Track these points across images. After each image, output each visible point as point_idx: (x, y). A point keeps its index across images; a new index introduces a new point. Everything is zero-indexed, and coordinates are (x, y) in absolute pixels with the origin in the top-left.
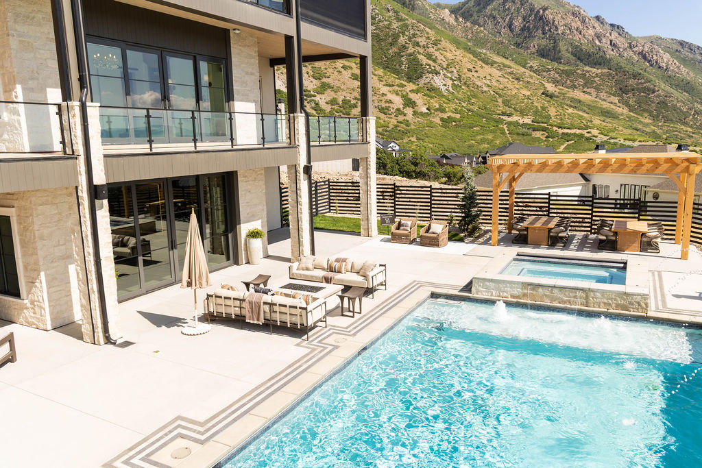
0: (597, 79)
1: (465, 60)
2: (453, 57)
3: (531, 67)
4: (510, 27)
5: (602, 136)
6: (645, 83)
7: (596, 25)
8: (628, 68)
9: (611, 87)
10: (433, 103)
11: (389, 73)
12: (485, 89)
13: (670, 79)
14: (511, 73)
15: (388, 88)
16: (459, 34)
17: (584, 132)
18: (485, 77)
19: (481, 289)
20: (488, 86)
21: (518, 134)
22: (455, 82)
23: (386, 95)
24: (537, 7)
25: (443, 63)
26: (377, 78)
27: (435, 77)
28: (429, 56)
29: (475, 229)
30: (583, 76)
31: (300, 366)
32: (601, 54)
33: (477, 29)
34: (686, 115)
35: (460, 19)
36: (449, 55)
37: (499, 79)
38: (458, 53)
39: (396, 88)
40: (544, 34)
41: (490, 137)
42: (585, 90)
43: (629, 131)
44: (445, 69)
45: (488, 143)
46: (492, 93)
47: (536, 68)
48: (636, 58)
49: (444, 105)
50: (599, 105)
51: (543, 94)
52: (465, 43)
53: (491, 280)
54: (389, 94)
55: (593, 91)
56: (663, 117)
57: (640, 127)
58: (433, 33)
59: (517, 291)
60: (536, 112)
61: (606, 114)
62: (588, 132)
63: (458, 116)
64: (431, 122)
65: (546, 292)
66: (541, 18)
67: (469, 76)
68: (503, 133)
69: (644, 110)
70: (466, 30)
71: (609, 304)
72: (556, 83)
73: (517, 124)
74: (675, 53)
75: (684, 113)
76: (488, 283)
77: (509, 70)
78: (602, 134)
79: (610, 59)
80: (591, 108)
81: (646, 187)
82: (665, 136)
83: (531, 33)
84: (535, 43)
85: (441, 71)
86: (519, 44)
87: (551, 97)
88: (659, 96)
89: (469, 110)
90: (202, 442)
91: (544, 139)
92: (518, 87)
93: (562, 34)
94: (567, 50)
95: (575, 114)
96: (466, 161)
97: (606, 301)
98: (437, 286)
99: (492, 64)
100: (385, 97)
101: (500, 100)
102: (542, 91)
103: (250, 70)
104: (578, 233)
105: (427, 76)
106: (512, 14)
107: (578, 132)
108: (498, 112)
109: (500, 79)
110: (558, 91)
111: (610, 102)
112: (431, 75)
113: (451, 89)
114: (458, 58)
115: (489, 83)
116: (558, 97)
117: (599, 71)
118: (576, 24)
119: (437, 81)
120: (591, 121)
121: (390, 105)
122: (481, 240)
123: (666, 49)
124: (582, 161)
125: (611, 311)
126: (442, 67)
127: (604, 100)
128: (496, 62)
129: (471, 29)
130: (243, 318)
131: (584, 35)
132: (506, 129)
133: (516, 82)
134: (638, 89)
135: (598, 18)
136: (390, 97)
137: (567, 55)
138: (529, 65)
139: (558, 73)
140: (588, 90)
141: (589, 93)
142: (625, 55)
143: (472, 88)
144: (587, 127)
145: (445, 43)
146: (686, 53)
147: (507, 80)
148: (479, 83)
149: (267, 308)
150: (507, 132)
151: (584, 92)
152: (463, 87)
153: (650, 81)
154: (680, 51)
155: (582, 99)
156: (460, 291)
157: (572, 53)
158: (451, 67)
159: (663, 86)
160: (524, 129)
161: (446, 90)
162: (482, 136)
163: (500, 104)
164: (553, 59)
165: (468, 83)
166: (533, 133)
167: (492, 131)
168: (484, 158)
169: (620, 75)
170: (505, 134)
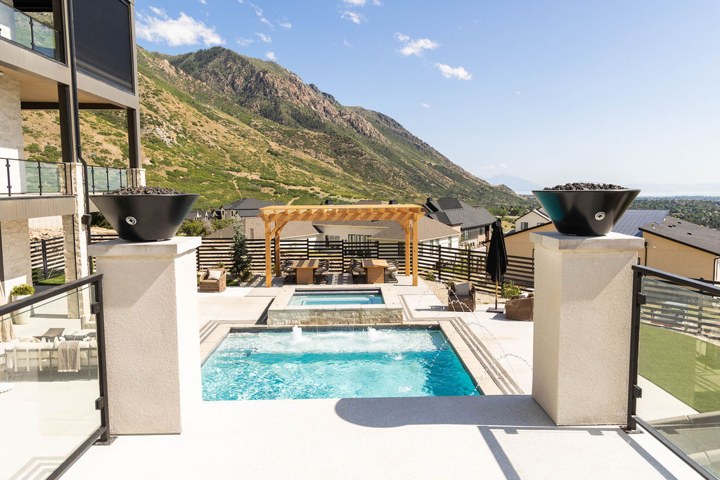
0: (315, 141)
1: (189, 114)
2: (177, 110)
3: (255, 125)
4: (233, 85)
5: (324, 193)
6: (354, 147)
7: (311, 92)
8: (340, 133)
9: (328, 149)
10: (156, 155)
11: (104, 121)
12: (212, 144)
13: (373, 145)
14: (236, 130)
15: (103, 137)
16: (181, 86)
17: (308, 189)
18: (211, 132)
19: (275, 320)
20: (215, 141)
21: (248, 189)
22: (180, 135)
23: (101, 144)
24: (257, 69)
25: (166, 115)
26: (89, 125)
27: (157, 129)
28: (150, 107)
29: (247, 275)
30: (303, 137)
32: (316, 118)
33: (200, 84)
34: (387, 176)
35: (182, 72)
36: (171, 106)
37: (225, 135)
38: (181, 106)
39: (113, 137)
40: (265, 95)
41: (220, 192)
42: (306, 150)
43: (345, 189)
44: (169, 121)
45: (218, 198)
46: (220, 148)
47: (260, 127)
48: (346, 124)
49: (170, 158)
50: (318, 165)
51: (268, 151)
52: (188, 97)
53: (284, 311)
54: (104, 143)
55: (312, 151)
56: (371, 177)
57: (353, 185)
58: (153, 83)
59: (306, 318)
60: (263, 169)
61: (325, 173)
62: (311, 189)
63: (185, 170)
64: (156, 175)
65: (329, 315)
66: (262, 80)
67: (194, 130)
68: (233, 188)
69: (356, 171)
70: (188, 83)
71: (376, 320)
72: (279, 142)
73: (246, 179)
74: (375, 123)
75: (386, 174)
76: (281, 314)
77: (234, 127)
78: (323, 191)
79: (325, 124)
80: (312, 167)
81: (368, 236)
82: (373, 194)
83: (253, 93)
84: (257, 104)
85: (164, 123)
86: (242, 103)
87: (276, 155)
88: (366, 159)
89: (197, 165)
91: (273, 195)
92: (244, 144)
93: (282, 97)
94: (287, 112)
95: (299, 172)
96: (198, 216)
97: (373, 317)
98: (234, 322)
99: (217, 119)
100: (100, 146)
101: (228, 156)
102: (267, 149)
103: (12, 115)
104: (334, 273)
105: (148, 126)
106: (234, 73)
107: (303, 188)
108: (226, 167)
109: (227, 135)
110: (282, 150)
111: (327, 162)
112: (152, 126)
113: (176, 143)
114: (182, 111)
115: (216, 139)
116: (281, 155)
117: (317, 134)
118: (294, 89)
119: (160, 133)
120: (313, 179)
121: (107, 155)
122: (254, 284)
123: (369, 119)
124: (313, 211)
125: (378, 324)
126: (165, 118)
127: (322, 160)
128: (220, 118)
129: (193, 82)
130: (55, 369)
131: (301, 101)
132: (236, 184)
133: (242, 139)
134: (349, 152)
135: (312, 86)
136: (106, 146)
137: (288, 117)
138: (253, 123)
139: (281, 133)
140: (308, 151)
141: (309, 153)
142: (337, 121)
143: (198, 143)
144: (309, 185)
145: (165, 94)
146: (383, 123)
147: (233, 136)
148: (206, 138)
149: (85, 354)
150: (237, 188)
151: (305, 152)
152: (189, 141)
153: (358, 146)
154: (379, 122)
155: (303, 158)
156: (256, 324)
157: (292, 116)
158: (175, 120)
159: (368, 150)
160: (253, 185)
161: (171, 142)
162: (212, 191)
163: (228, 159)
164: (276, 120)
165: (194, 137)
166: (262, 189)
167: (222, 187)
168: (219, 213)
169: (334, 138)
170: (235, 189)
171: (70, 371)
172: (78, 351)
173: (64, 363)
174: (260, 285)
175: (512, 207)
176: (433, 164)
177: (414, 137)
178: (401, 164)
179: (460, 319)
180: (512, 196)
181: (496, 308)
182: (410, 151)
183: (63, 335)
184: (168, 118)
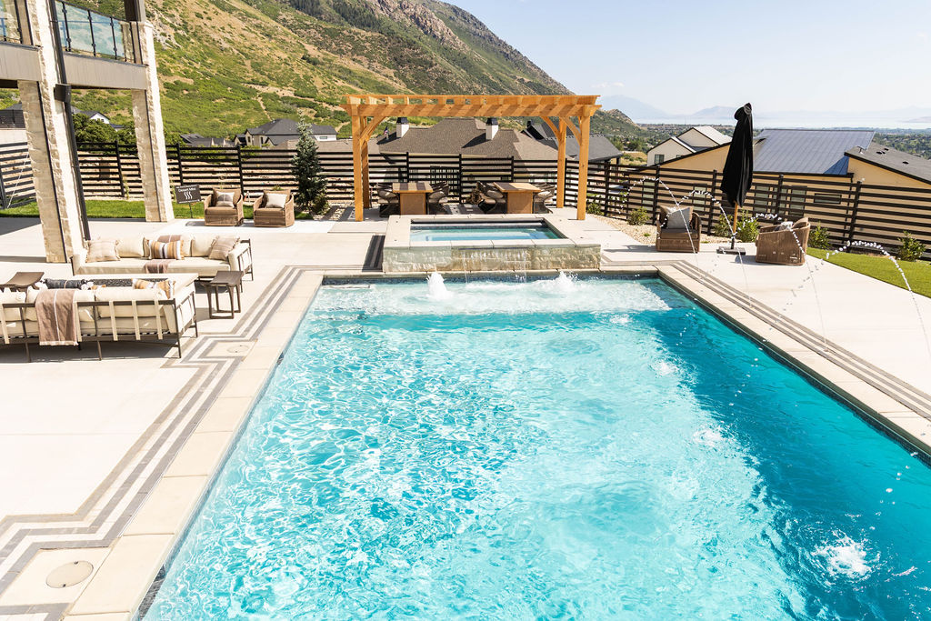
0: (367, 44)
3: (284, 20)
6: (421, 54)
8: (401, 33)
9: (385, 56)
12: (225, 45)
13: (446, 52)
14: (258, 26)
18: (223, 28)
19: (395, 263)
20: (229, 41)
21: (278, 110)
22: (179, 31)
29: (322, 204)
30: (351, 39)
31: (199, 394)
32: (368, 12)
37: (243, 32)
41: (241, 113)
42: (355, 57)
44: (162, 11)
45: (239, 122)
46: (236, 52)
47: (291, 22)
48: (408, 22)
49: (167, 64)
50: (372, 78)
51: (303, 58)
53: (410, 249)
55: (363, 59)
59: (446, 260)
60: (298, 83)
61: (383, 90)
63: (190, 82)
65: (484, 256)
67: (198, 24)
68: (258, 108)
69: (423, 88)
71: (558, 263)
72: (319, 45)
73: (275, 97)
74: (449, 21)
76: (405, 254)
77: (255, 22)
79: (380, 21)
80: (364, 81)
85: (155, 13)
87: (314, 64)
88: (437, 71)
89: (206, 74)
90: (104, 544)
91: (313, 118)
92: (270, 46)
95: (347, 87)
96: (213, 145)
97: (554, 259)
99: (230, 10)
101: (248, 63)
102: (302, 55)
108: (247, 79)
109: (245, 33)
110: (322, 56)
111: (385, 75)
113: (174, 43)
115: (230, 38)
116: (322, 64)
117: (369, 34)
122: (335, 217)
123: (440, 15)
125: (561, 270)
126: (156, 6)
127: (378, 72)
128: (235, 9)
130: (33, 341)
132: (261, 103)
133: (267, 39)
134: (414, 61)
137: (329, 9)
138: (281, 17)
139: (320, 32)
140: (359, 58)
141: (360, 62)
142: (397, 17)
143: (205, 43)
146: (460, 22)
147: (254, 35)
148: (216, 37)
149: (87, 313)
150: (264, 108)
151: (354, 60)
152: (192, 40)
153: (427, 52)
154: (453, 19)
155: (352, 69)
156: (363, 270)
157: (335, 8)
158: (170, 9)
159: (439, 59)
160: (286, 105)
161: (167, 42)
162: (229, 112)
163: (249, 67)
164: (311, 13)
165: (200, 34)
166: (299, 110)
167: (243, 106)
168: (243, 140)
169: (393, 41)
170: (261, 110)
171: (63, 343)
172: (75, 306)
173: (50, 330)
174: (344, 218)
175: (627, 140)
176: (526, 80)
177: (500, 41)
178: (483, 79)
179: (684, 261)
180: (628, 125)
181: (732, 248)
182: (496, 61)
183: (42, 279)
184: (160, 7)
